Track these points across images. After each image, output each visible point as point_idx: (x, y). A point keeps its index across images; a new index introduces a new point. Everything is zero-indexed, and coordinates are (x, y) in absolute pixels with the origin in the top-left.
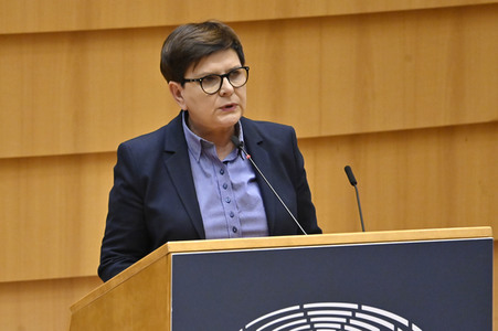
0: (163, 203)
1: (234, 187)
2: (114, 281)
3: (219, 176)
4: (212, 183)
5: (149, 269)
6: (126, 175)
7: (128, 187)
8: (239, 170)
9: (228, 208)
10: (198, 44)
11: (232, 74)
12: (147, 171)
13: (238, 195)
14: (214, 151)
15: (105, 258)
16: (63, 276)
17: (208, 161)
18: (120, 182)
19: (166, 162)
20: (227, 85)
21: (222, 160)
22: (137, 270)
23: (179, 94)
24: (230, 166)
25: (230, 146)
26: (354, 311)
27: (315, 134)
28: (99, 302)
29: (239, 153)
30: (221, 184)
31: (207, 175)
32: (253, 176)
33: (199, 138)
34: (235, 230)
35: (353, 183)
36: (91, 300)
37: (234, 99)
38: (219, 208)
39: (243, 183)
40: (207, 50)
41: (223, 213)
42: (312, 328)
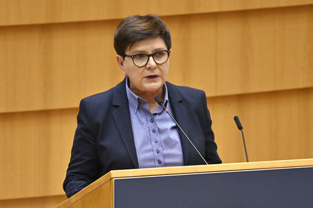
1: (161, 131)
2: (74, 198)
3: (150, 124)
4: (144, 129)
7: (86, 130)
9: (156, 147)
10: (135, 32)
11: (157, 54)
13: (163, 137)
14: (147, 107)
17: (143, 113)
18: (82, 126)
19: (113, 113)
20: (152, 62)
21: (153, 112)
22: (90, 190)
23: (122, 64)
24: (157, 117)
30: (151, 129)
31: (141, 123)
33: (137, 97)
34: (159, 162)
35: (240, 128)
37: (157, 72)
38: (149, 147)
39: (167, 129)
41: (152, 150)
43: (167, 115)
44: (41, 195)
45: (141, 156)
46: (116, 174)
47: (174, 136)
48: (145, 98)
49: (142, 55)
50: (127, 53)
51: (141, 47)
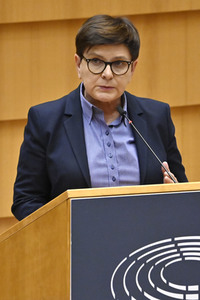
6: (33, 131)
8: (121, 134)
9: (110, 162)
15: (17, 197)
17: (98, 124)
21: (108, 124)
27: (182, 104)
29: (123, 120)
30: (106, 142)
32: (132, 139)
33: (91, 105)
34: (114, 179)
36: (8, 236)
38: (103, 161)
39: (124, 143)
42: (181, 256)
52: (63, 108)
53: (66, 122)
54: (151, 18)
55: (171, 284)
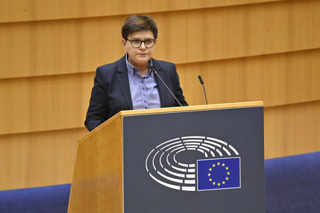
0: (115, 95)
1: (147, 89)
3: (141, 84)
4: (137, 87)
5: (113, 123)
6: (99, 81)
8: (149, 82)
9: (144, 98)
10: (134, 25)
11: (147, 41)
12: (109, 80)
13: (149, 93)
14: (139, 73)
16: (74, 127)
17: (137, 77)
20: (143, 46)
21: (143, 77)
22: (108, 124)
23: (125, 44)
24: (146, 80)
25: (146, 71)
26: (203, 140)
28: (90, 138)
29: (150, 74)
30: (142, 87)
31: (135, 84)
32: (156, 85)
33: (133, 67)
35: (202, 83)
38: (140, 98)
39: (151, 88)
40: (138, 28)
41: (142, 100)
42: (185, 148)
43: (151, 79)
44: (77, 127)
45: (134, 104)
46: (124, 113)
47: (156, 92)
48: (138, 67)
49: (137, 41)
50: (129, 38)
51: (137, 36)
52: (116, 68)
53: (118, 76)
54: (167, 14)
55: (179, 164)
